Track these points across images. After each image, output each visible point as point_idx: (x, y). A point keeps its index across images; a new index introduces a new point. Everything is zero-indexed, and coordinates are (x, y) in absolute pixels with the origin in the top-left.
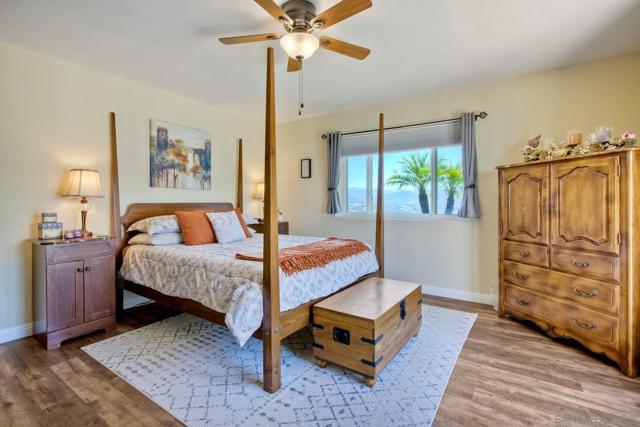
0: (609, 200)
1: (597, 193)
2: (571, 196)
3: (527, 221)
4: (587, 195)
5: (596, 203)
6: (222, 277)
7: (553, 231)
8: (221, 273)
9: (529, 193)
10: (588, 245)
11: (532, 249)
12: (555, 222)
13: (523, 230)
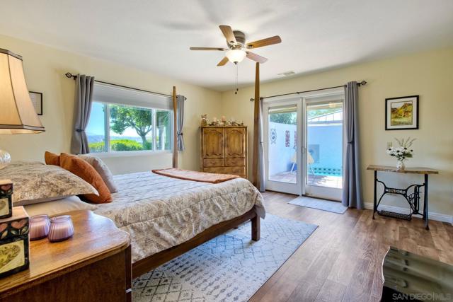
0: (243, 142)
1: (239, 140)
2: (232, 140)
3: (215, 149)
4: (237, 140)
5: (239, 142)
6: (235, 194)
7: (225, 152)
8: (233, 192)
9: (216, 138)
10: (237, 156)
11: (217, 161)
12: (226, 149)
13: (213, 153)
